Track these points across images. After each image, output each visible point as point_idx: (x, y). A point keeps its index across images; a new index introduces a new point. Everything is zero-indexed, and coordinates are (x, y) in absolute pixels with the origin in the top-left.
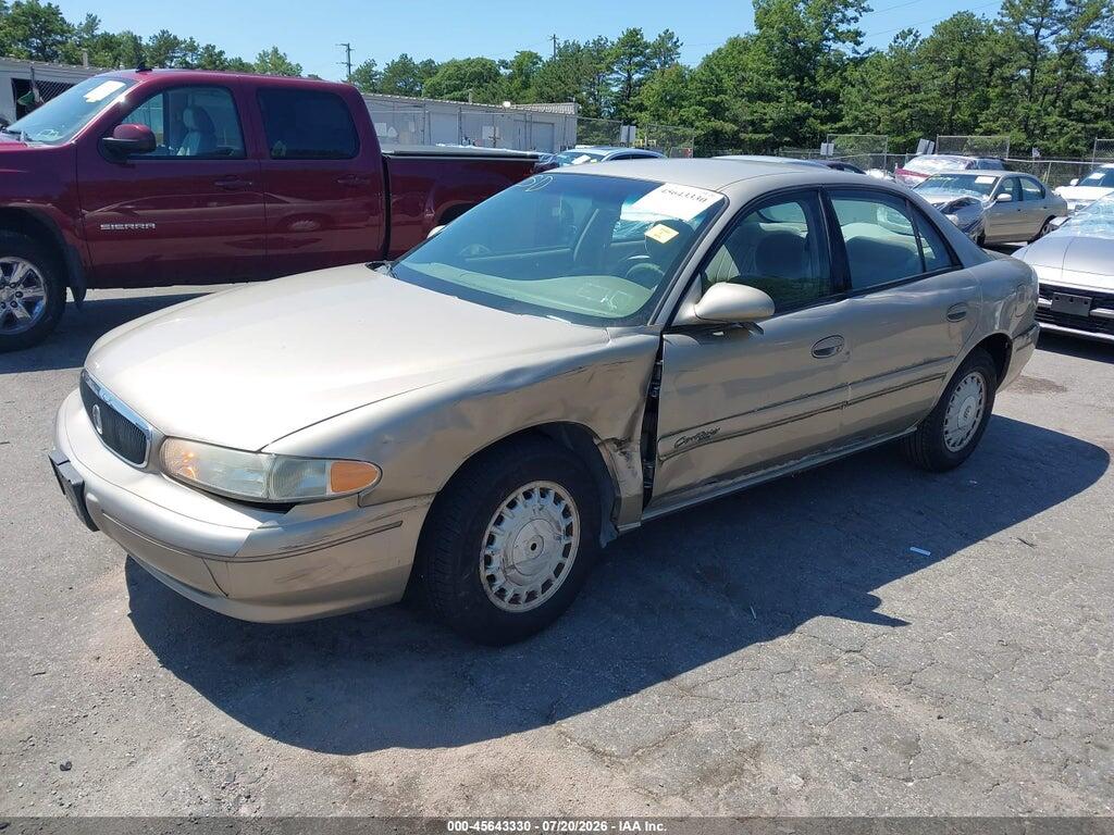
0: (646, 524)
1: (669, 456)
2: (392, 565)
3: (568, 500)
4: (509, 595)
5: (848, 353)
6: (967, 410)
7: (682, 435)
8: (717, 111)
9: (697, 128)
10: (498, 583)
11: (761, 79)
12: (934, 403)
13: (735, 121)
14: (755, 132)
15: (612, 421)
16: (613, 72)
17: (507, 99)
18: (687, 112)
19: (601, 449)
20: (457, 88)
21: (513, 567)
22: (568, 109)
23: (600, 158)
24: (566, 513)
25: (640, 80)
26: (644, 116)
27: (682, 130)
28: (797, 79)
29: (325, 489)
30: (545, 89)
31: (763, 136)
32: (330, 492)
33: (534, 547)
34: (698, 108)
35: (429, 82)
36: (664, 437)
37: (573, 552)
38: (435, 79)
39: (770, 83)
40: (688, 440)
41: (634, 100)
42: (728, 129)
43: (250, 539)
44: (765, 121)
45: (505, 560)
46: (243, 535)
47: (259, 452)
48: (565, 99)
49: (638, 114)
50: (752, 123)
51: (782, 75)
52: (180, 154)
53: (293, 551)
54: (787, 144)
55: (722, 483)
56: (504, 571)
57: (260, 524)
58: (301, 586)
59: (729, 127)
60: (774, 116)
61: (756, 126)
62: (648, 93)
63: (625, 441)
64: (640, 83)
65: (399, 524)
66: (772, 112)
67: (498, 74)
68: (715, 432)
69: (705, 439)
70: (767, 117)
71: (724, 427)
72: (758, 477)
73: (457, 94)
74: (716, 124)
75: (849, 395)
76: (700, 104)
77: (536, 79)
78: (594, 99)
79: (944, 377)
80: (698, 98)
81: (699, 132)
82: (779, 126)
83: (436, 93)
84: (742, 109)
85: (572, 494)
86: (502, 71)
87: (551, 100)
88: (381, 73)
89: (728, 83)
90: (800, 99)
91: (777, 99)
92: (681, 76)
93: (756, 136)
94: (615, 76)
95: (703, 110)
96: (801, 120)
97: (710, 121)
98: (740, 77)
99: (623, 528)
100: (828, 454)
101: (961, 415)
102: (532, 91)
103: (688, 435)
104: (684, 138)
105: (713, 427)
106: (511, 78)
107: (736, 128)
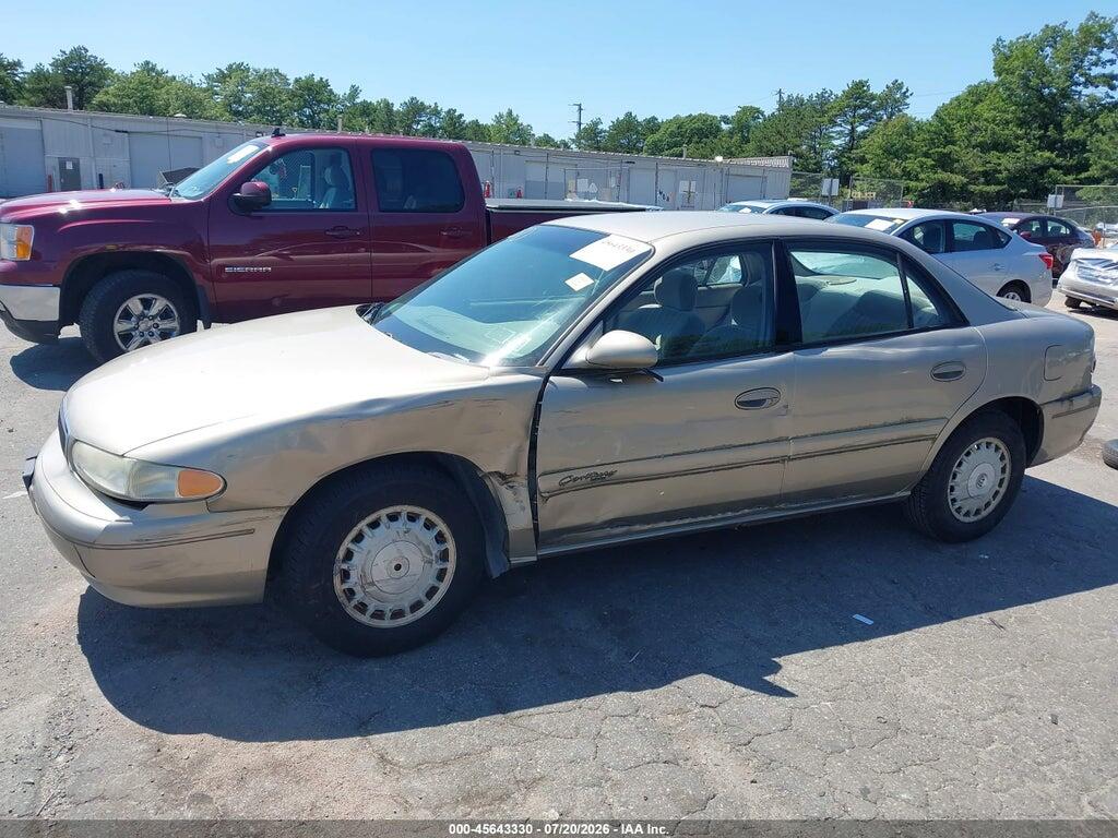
0: (542, 560)
1: (553, 493)
2: (246, 568)
3: (442, 526)
4: (371, 610)
5: (786, 407)
6: (982, 476)
7: (566, 474)
8: (945, 162)
9: (922, 180)
10: (359, 596)
11: (997, 129)
12: (926, 466)
13: (964, 172)
14: (988, 183)
15: (494, 454)
16: (834, 124)
17: (720, 154)
18: (912, 164)
19: (488, 483)
20: (676, 145)
21: (372, 584)
22: (783, 162)
23: (760, 210)
24: (440, 538)
25: (863, 132)
26: (866, 169)
27: (903, 184)
28: (1040, 128)
29: (173, 493)
30: (765, 143)
31: (993, 188)
32: (178, 496)
33: (398, 567)
34: (924, 159)
35: (651, 138)
36: (545, 474)
37: (449, 577)
38: (657, 136)
39: (1007, 132)
40: (575, 480)
41: (856, 153)
42: (956, 182)
43: (108, 529)
44: (1000, 172)
45: (363, 576)
46: (102, 525)
47: (123, 456)
48: (784, 153)
49: (858, 166)
50: (985, 174)
51: (1021, 123)
52: (321, 207)
53: (141, 544)
54: (1023, 196)
55: (637, 527)
56: (362, 587)
57: (118, 517)
58: (155, 576)
59: (958, 179)
60: (1010, 166)
61: (989, 177)
62: (872, 146)
63: (511, 476)
64: (864, 135)
65: (250, 532)
66: (1007, 163)
67: (719, 129)
68: (612, 473)
69: (599, 480)
70: (1002, 168)
71: (622, 470)
72: (685, 525)
73: (676, 150)
74: (942, 175)
75: (791, 449)
76: (926, 155)
77: (755, 135)
78: (815, 152)
79: (934, 439)
80: (924, 149)
81: (924, 184)
82: (1015, 177)
83: (656, 149)
84: (973, 161)
85: (445, 521)
86: (724, 126)
87: (771, 154)
88: (605, 131)
89: (959, 133)
90: (1040, 149)
91: (1014, 149)
92: (907, 129)
93: (987, 188)
94: (838, 129)
95: (930, 162)
96: (1042, 170)
97: (936, 172)
98: (972, 127)
99: (515, 561)
100: (779, 510)
101: (972, 482)
102: (750, 146)
103: (575, 474)
104: (908, 190)
105: (609, 469)
106: (731, 133)
107: (966, 180)
